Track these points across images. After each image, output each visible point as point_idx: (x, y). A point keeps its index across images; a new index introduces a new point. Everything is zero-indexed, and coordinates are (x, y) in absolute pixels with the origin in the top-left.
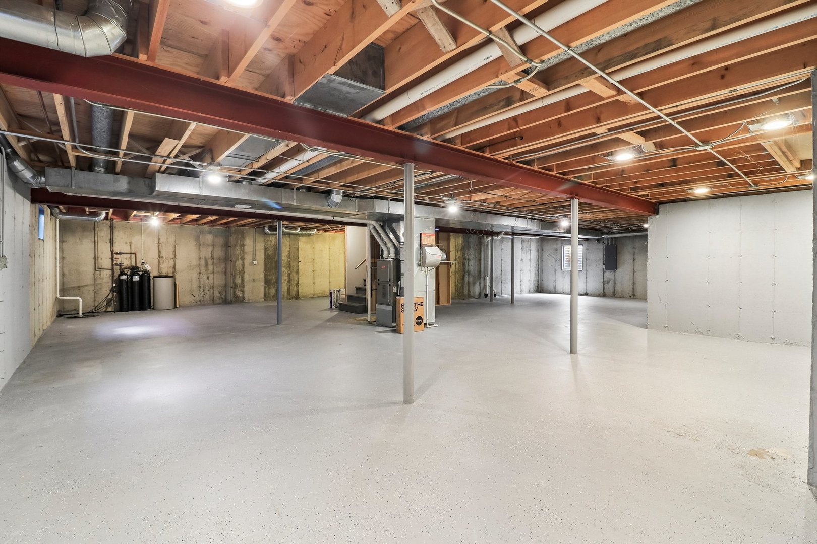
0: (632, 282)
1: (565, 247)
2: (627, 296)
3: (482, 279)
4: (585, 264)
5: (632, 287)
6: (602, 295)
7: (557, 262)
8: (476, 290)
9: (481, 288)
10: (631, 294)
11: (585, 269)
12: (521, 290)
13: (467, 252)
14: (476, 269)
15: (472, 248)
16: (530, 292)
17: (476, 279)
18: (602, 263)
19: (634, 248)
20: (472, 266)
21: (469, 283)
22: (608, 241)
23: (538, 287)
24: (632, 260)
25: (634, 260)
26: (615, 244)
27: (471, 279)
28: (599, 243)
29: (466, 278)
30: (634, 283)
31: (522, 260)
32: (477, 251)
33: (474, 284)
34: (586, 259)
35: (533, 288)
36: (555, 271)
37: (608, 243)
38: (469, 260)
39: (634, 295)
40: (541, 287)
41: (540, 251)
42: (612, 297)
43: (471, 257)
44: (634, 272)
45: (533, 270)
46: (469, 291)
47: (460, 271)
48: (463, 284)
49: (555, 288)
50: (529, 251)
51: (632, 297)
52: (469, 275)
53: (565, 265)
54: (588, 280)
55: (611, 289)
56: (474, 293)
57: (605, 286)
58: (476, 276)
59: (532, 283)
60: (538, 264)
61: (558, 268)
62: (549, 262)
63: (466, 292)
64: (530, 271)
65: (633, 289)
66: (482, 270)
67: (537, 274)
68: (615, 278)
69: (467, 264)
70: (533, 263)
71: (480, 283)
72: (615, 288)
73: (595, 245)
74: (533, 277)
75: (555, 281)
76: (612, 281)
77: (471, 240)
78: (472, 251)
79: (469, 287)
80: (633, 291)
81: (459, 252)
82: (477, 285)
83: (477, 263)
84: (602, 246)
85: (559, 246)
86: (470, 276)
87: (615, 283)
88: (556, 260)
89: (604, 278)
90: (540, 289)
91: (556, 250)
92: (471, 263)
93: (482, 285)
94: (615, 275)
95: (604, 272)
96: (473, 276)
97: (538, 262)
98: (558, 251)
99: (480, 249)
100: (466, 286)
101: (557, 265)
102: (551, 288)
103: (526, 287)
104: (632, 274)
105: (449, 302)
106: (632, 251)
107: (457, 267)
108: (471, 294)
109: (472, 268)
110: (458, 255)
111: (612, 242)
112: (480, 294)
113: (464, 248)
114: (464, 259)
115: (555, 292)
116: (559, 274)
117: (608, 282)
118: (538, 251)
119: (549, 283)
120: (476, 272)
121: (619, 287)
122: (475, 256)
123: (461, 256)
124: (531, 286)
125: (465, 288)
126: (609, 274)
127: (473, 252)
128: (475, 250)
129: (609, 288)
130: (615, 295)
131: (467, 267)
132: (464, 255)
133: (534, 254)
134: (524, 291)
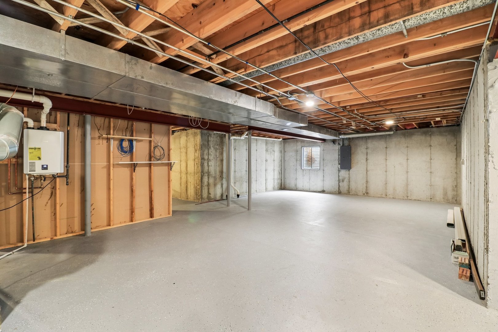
0: (365, 181)
1: (304, 149)
2: (361, 193)
3: (224, 180)
4: (322, 163)
5: (365, 185)
6: (338, 192)
7: (298, 162)
8: (218, 191)
9: (224, 190)
10: (364, 192)
11: (322, 168)
12: (266, 189)
13: (206, 152)
14: (218, 169)
15: (212, 148)
16: (274, 189)
17: (218, 180)
18: (337, 162)
19: (367, 149)
20: (213, 167)
21: (208, 185)
22: (343, 142)
23: (281, 184)
24: (366, 160)
25: (367, 160)
26: (349, 145)
27: (211, 181)
28: (335, 144)
29: (205, 179)
30: (367, 182)
31: (266, 161)
32: (218, 151)
33: (215, 185)
34: (323, 159)
35: (277, 186)
36: (296, 170)
37: (343, 144)
38: (208, 160)
39: (367, 193)
40: (284, 185)
41: (283, 152)
42: (346, 194)
43: (211, 157)
44: (367, 171)
45: (277, 169)
46: (209, 193)
47: (198, 172)
48: (202, 186)
49: (296, 185)
50: (273, 152)
51: (366, 194)
52: (208, 175)
53: (304, 164)
54: (325, 179)
55: (346, 188)
56: (215, 195)
57: (340, 184)
58: (218, 177)
59: (276, 181)
60: (281, 164)
61: (299, 167)
62: (291, 162)
63: (205, 195)
64: (274, 170)
65: (367, 187)
66: (225, 170)
67: (280, 173)
68: (349, 177)
69: (206, 164)
70: (277, 163)
71: (222, 185)
72: (349, 186)
73: (331, 146)
74: (277, 176)
75: (296, 179)
76: (346, 180)
77: (211, 139)
78: (212, 150)
79: (208, 189)
80: (367, 190)
81: (197, 152)
82: (219, 186)
83: (218, 163)
84: (337, 147)
85: (299, 147)
86: (210, 178)
87: (349, 182)
88: (297, 160)
89: (339, 177)
90: (283, 187)
91: (297, 151)
92: (212, 163)
93: (225, 186)
94: (349, 174)
95: (339, 171)
96: (214, 177)
97: (281, 162)
98: (298, 152)
99: (222, 149)
100: (206, 188)
101: (298, 165)
102: (292, 185)
103: (270, 185)
104: (366, 173)
105: (169, 214)
106: (365, 151)
107: (196, 168)
108: (212, 196)
109: (212, 169)
110: (197, 155)
111: (346, 143)
112: (222, 195)
113: (202, 147)
114: (203, 159)
115: (296, 190)
116: (300, 173)
117: (343, 181)
118: (281, 152)
119: (290, 182)
120: (218, 173)
121: (353, 186)
122: (216, 156)
123: (200, 156)
124: (276, 184)
125: (203, 191)
126: (344, 173)
127: (214, 151)
128: (216, 150)
129: (344, 186)
130: (349, 193)
131: (206, 168)
132: (202, 155)
133: (277, 155)
134: (269, 189)
